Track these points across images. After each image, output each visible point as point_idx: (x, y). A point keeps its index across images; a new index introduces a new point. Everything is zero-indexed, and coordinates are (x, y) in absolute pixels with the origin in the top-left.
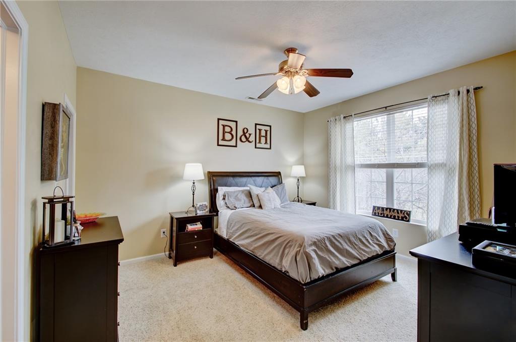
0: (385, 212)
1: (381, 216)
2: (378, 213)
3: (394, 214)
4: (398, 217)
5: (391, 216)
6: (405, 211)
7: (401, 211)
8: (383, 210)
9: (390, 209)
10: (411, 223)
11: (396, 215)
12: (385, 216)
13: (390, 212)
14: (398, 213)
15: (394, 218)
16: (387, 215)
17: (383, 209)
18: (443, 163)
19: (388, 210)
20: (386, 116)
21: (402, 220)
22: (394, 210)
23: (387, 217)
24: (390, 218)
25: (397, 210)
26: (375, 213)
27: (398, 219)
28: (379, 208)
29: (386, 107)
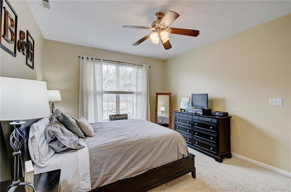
0: (116, 117)
1: (115, 120)
2: (113, 119)
3: (121, 117)
4: (123, 118)
5: (120, 118)
6: (125, 114)
7: (124, 115)
8: (115, 117)
9: (119, 115)
10: (128, 119)
11: (122, 117)
12: (117, 119)
13: (119, 116)
14: (123, 116)
15: (121, 119)
16: (118, 118)
17: (115, 115)
18: (140, 92)
19: (118, 116)
20: (115, 66)
21: (125, 119)
22: (120, 115)
23: (118, 119)
24: (120, 119)
25: (122, 115)
26: (112, 119)
27: (123, 119)
28: (113, 116)
29: (119, 62)
